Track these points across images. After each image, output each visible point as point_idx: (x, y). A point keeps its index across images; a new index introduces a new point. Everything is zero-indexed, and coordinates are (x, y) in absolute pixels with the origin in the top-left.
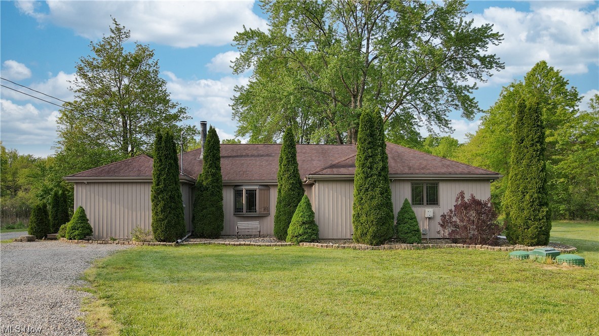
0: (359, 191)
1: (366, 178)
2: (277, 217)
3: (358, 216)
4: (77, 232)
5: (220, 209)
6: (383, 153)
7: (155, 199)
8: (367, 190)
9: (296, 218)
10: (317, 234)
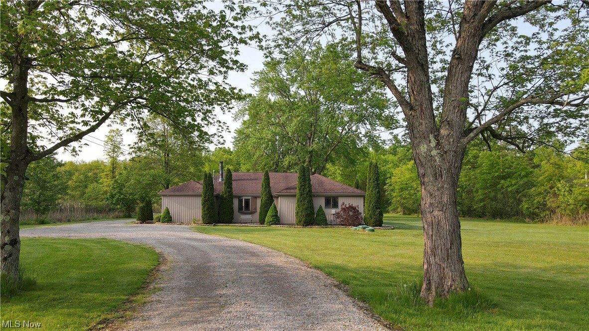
0: (298, 201)
1: (301, 195)
2: (260, 213)
3: (297, 213)
4: (166, 219)
5: (232, 209)
6: (309, 183)
7: (204, 204)
8: (301, 201)
9: (270, 213)
10: (279, 221)
